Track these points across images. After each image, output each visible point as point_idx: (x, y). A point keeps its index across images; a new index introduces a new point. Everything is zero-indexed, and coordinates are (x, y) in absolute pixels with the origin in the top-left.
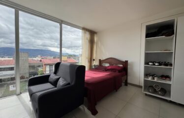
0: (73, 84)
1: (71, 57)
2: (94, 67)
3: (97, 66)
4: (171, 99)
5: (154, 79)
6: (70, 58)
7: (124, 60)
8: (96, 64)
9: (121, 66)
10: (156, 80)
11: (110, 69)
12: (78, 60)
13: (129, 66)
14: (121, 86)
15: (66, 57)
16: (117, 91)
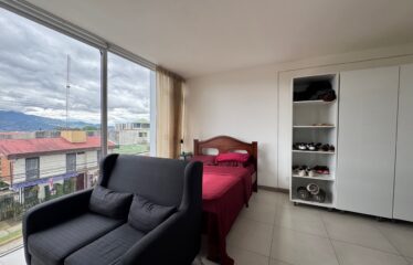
2: (182, 158)
3: (190, 154)
4: (334, 205)
5: (307, 174)
8: (186, 151)
9: (245, 152)
10: (311, 175)
11: (224, 161)
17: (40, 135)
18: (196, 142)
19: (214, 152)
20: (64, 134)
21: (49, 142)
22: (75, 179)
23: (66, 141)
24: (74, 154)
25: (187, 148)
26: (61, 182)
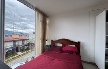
1: (23, 35)
6: (21, 36)
7: (77, 41)
12: (28, 37)
15: (18, 35)
18: (52, 40)
22: (15, 49)
23: (13, 38)
24: (15, 41)
25: (48, 43)
26: (11, 50)
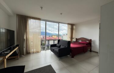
0: (67, 47)
3: (75, 41)
9: (88, 42)
12: (62, 37)
13: (92, 42)
14: (87, 51)
16: (84, 53)
17: (49, 36)
18: (76, 39)
19: (80, 41)
20: (53, 36)
21: (51, 38)
24: (55, 40)
